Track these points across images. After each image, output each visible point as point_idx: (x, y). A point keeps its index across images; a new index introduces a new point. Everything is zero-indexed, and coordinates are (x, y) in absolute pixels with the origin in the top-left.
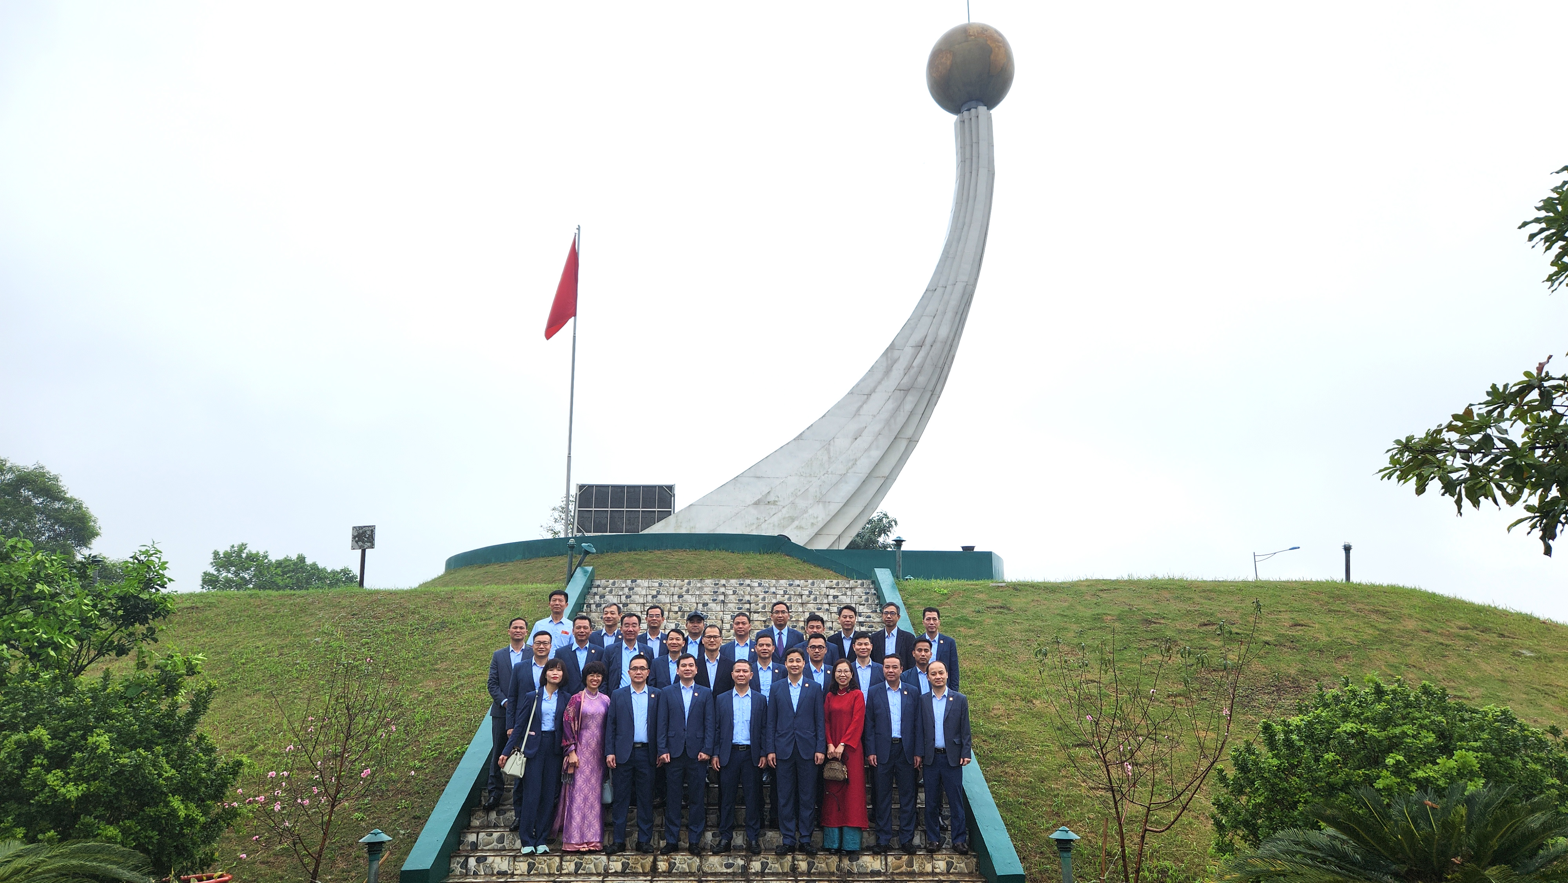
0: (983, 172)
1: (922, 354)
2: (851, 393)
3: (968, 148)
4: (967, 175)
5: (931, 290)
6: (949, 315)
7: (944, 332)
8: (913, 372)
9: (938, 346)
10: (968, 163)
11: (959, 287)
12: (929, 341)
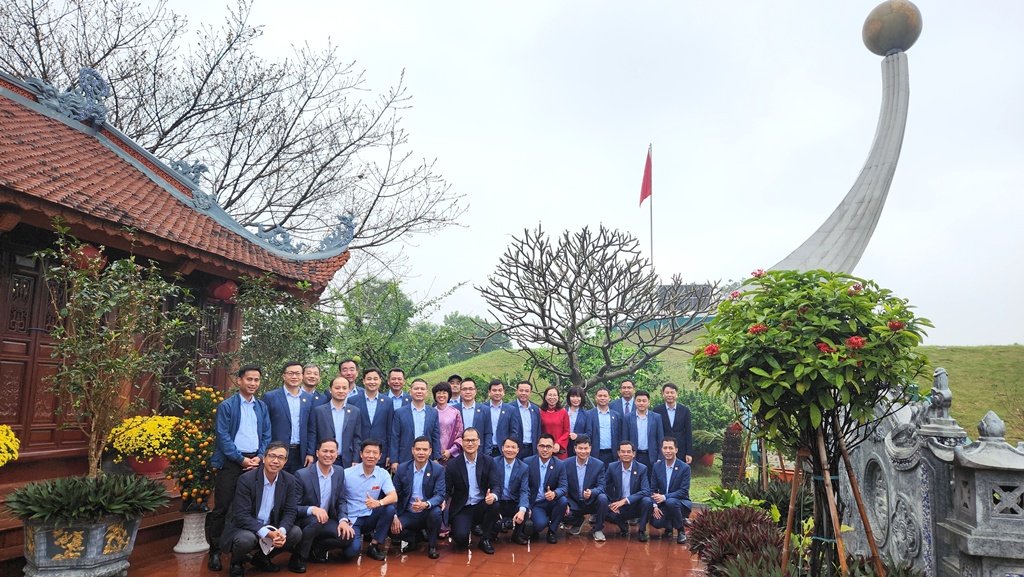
0: (902, 93)
1: (863, 207)
2: (818, 231)
3: (891, 79)
4: (891, 95)
5: (867, 168)
6: (880, 183)
7: (877, 194)
8: (857, 218)
9: (873, 202)
10: (891, 88)
11: (887, 166)
12: (867, 199)
